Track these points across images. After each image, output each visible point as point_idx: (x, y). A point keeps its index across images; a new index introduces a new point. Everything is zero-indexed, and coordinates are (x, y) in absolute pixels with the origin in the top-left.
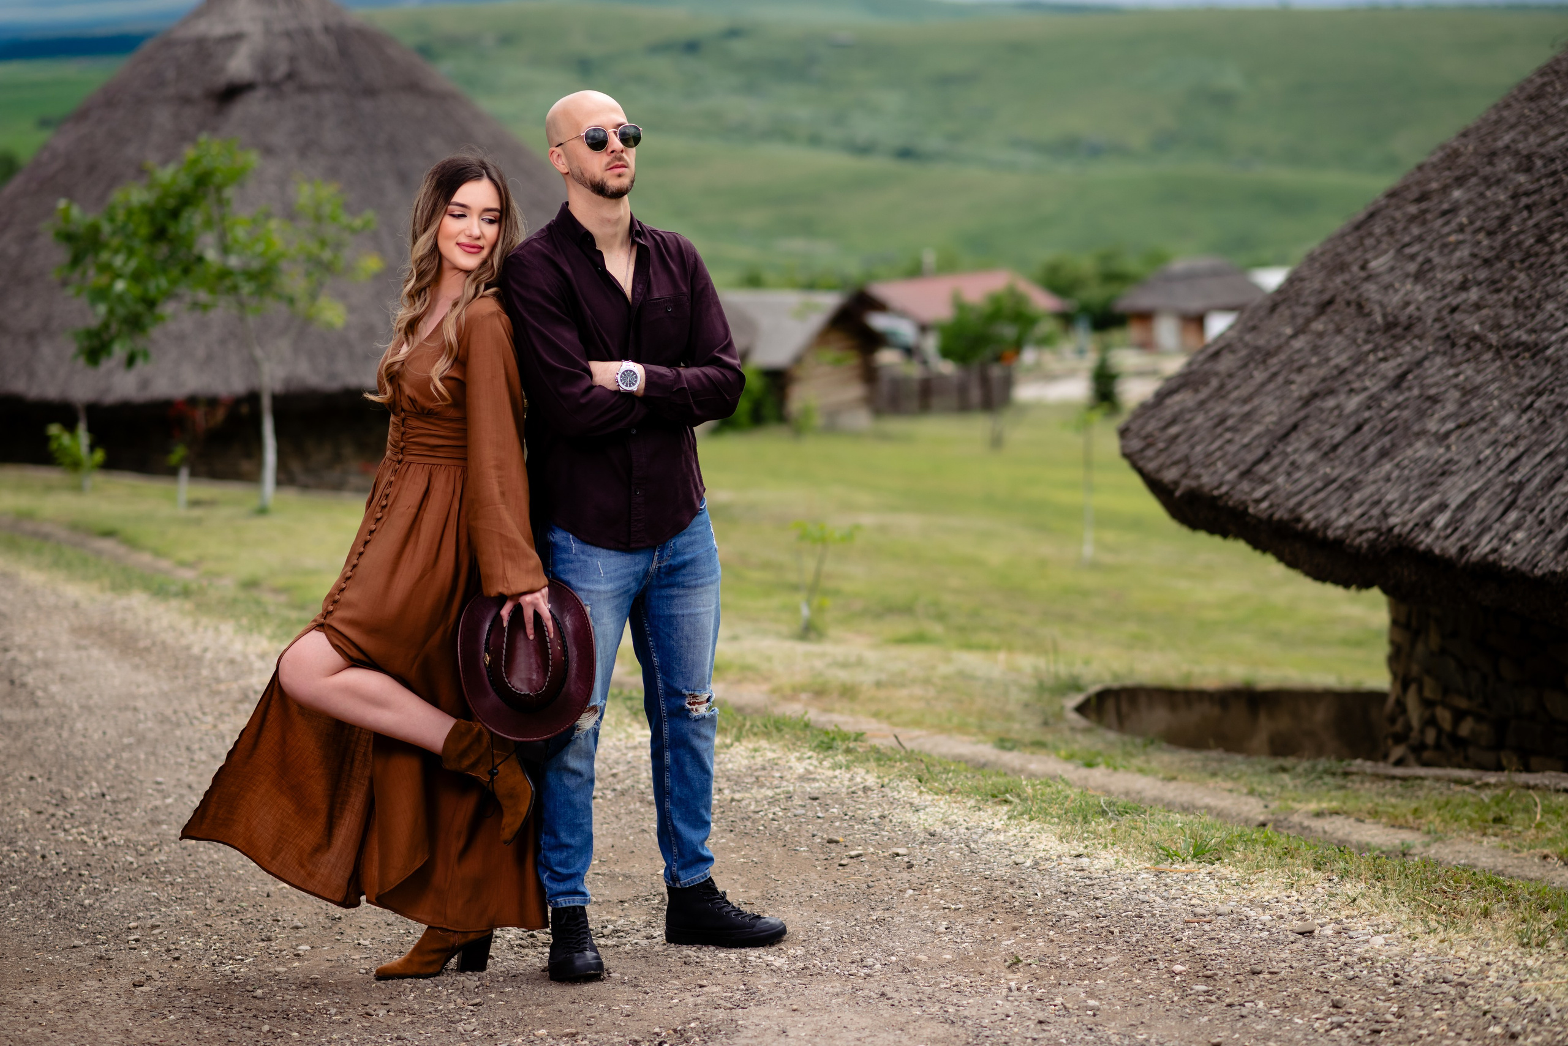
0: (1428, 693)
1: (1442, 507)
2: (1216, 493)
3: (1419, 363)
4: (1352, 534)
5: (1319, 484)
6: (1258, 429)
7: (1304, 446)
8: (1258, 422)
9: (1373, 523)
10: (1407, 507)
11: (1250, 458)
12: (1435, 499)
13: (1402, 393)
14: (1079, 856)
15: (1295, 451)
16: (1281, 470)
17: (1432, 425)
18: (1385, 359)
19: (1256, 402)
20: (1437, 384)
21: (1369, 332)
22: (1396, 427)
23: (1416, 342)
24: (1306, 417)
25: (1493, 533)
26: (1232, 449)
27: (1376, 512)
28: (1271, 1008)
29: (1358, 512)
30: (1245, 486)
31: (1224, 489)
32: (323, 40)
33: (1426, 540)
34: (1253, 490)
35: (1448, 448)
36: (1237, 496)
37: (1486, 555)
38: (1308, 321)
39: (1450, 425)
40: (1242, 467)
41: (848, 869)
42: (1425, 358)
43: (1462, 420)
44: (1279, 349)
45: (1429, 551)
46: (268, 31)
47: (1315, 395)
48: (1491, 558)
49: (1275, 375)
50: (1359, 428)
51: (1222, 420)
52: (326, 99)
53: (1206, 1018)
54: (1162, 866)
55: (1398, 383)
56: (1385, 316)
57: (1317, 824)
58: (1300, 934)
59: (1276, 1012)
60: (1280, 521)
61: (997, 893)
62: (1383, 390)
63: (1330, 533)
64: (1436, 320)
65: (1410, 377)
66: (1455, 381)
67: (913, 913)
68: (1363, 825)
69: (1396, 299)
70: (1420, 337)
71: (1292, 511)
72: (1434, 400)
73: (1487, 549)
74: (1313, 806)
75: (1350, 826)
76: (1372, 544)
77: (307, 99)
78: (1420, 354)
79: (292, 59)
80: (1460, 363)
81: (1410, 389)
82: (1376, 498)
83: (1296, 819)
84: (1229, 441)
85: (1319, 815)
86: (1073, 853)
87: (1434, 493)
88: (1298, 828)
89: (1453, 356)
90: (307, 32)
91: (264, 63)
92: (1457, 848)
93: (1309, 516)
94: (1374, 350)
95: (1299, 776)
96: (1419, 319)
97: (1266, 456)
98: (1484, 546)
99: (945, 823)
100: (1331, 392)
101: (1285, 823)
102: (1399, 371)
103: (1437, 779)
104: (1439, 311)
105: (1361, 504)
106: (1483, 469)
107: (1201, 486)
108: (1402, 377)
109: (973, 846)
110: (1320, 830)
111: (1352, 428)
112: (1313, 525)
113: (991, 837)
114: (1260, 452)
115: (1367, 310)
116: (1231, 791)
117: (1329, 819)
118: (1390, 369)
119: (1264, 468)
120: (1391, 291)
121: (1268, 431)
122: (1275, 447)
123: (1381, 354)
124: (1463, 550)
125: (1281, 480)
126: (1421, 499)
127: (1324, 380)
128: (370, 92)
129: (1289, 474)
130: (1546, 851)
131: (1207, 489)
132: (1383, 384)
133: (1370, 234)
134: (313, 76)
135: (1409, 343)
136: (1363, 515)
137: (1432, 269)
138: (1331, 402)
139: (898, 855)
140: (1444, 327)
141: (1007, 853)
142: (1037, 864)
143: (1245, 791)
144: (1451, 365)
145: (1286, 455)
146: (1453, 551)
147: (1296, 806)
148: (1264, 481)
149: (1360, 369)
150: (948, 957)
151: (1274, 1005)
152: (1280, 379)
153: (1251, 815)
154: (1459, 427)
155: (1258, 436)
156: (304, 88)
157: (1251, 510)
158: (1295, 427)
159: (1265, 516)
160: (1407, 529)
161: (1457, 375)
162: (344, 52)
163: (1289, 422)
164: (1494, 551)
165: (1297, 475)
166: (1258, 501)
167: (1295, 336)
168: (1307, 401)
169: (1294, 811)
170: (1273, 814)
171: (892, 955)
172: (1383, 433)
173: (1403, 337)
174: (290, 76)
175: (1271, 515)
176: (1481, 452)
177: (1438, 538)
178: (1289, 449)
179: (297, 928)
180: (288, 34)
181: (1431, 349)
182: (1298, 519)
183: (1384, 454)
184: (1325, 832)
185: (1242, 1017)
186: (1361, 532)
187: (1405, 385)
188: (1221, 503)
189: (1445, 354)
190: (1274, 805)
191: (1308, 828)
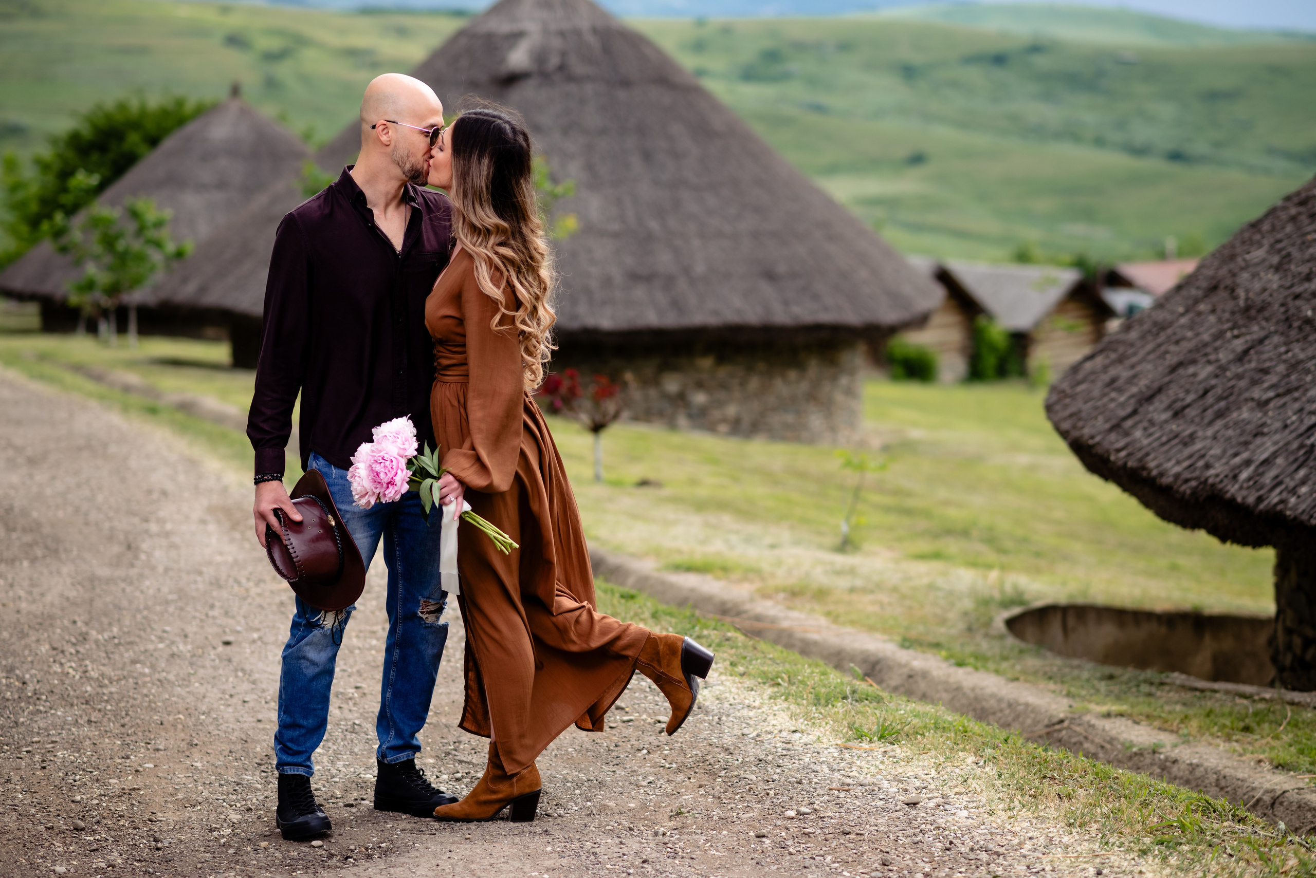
0: (1289, 623)
1: (1248, 463)
2: (1091, 442)
3: (1261, 341)
4: (1179, 482)
5: (1164, 439)
6: (1134, 390)
7: (1163, 406)
8: (1136, 385)
9: (1197, 473)
10: (1224, 461)
11: (1122, 413)
12: (1245, 455)
13: (1242, 365)
14: (794, 732)
15: (1155, 410)
16: (1141, 426)
17: (1256, 393)
18: (1237, 337)
19: (1138, 369)
20: (1270, 359)
21: (1233, 313)
22: (1231, 394)
23: (1264, 323)
24: (1170, 382)
25: (1283, 487)
26: (1112, 405)
27: (1201, 463)
28: (834, 862)
29: (1186, 464)
30: (1113, 436)
31: (1097, 439)
32: (591, 40)
33: (1232, 490)
34: (1117, 441)
35: (1266, 414)
36: (1106, 444)
37: (1276, 504)
38: (1197, 301)
39: (1271, 394)
40: (1114, 422)
41: (614, 732)
42: (1266, 337)
43: (1281, 390)
44: (1171, 324)
45: (1233, 500)
46: (546, 32)
47: (1180, 364)
48: (1280, 507)
49: (1159, 345)
50: (1206, 392)
51: (1113, 381)
52: (589, 89)
53: (776, 866)
54: (850, 744)
55: (1242, 357)
56: (1247, 299)
57: (1101, 724)
58: (907, 804)
59: (837, 865)
60: (1132, 469)
61: (709, 757)
62: (1229, 362)
63: (1166, 480)
64: (1282, 305)
65: (1252, 352)
66: (1284, 357)
67: (636, 768)
68: (1137, 727)
69: (1257, 286)
70: (1267, 320)
71: (1140, 460)
72: (1265, 371)
73: (1276, 500)
74: (1104, 709)
75: (1126, 726)
76: (1194, 491)
77: (572, 88)
78: (1262, 334)
79: (564, 54)
80: (1292, 342)
81: (1250, 362)
82: (1203, 452)
83: (1087, 718)
84: (1113, 400)
85: (1108, 715)
86: (794, 729)
87: (1247, 449)
88: (1086, 726)
89: (1288, 336)
90: (578, 33)
91: (540, 57)
92: (1197, 750)
93: (1152, 465)
94: (1232, 329)
95: (1122, 683)
96: (1269, 304)
97: (1135, 412)
98: (1274, 498)
99: (718, 699)
100: (1194, 362)
101: (1078, 721)
102: (1245, 347)
103: (1227, 692)
104: (1286, 297)
105: (1190, 456)
106: (1287, 431)
107: (1082, 436)
108: (1246, 352)
109: (724, 718)
110: (1101, 728)
111: (1201, 392)
112: (1154, 473)
113: (745, 712)
114: (1129, 410)
115: (1235, 294)
116: (1054, 692)
117: (1113, 720)
118: (1239, 345)
119: (1129, 423)
120: (1256, 279)
121: (1141, 392)
122: (1141, 405)
123: (1236, 332)
124: (1260, 499)
125: (1138, 434)
126: (1236, 455)
127: (1190, 351)
128: (626, 83)
129: (1145, 429)
130: (1262, 757)
131: (1086, 437)
132: (1231, 357)
133: (1259, 231)
134: (578, 68)
135: (1258, 323)
136: (1190, 466)
137: (1290, 262)
138: (1191, 370)
139: (659, 722)
140: (1287, 311)
141: (744, 725)
142: (758, 735)
143: (1064, 692)
144: (1286, 344)
145: (1148, 413)
146: (1251, 500)
147: (1094, 707)
148: (1127, 434)
149: (1218, 343)
150: (632, 805)
151: (839, 860)
152: (1163, 349)
153: (1055, 713)
154: (1278, 396)
155: (1132, 396)
156: (571, 78)
157: (1112, 458)
158: (1160, 390)
159: (1120, 463)
160: (1218, 480)
161: (1287, 352)
162: (607, 49)
163: (1156, 385)
164: (1282, 501)
165: (1152, 430)
166: (1118, 451)
167: (1182, 315)
168: (1174, 369)
169: (1088, 711)
170: (1072, 712)
171: (590, 801)
172: (1220, 398)
173: (1254, 319)
174: (562, 68)
175: (1125, 464)
176: (1289, 418)
177: (1241, 488)
178: (1151, 408)
179: (158, 750)
180: (562, 34)
181: (1272, 329)
182: (1144, 468)
183: (1220, 415)
184: (1104, 730)
185: (805, 867)
186: (1187, 481)
187: (1247, 358)
188: (1094, 451)
189: (1282, 334)
190: (1078, 705)
191: (1093, 726)
